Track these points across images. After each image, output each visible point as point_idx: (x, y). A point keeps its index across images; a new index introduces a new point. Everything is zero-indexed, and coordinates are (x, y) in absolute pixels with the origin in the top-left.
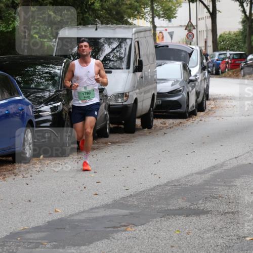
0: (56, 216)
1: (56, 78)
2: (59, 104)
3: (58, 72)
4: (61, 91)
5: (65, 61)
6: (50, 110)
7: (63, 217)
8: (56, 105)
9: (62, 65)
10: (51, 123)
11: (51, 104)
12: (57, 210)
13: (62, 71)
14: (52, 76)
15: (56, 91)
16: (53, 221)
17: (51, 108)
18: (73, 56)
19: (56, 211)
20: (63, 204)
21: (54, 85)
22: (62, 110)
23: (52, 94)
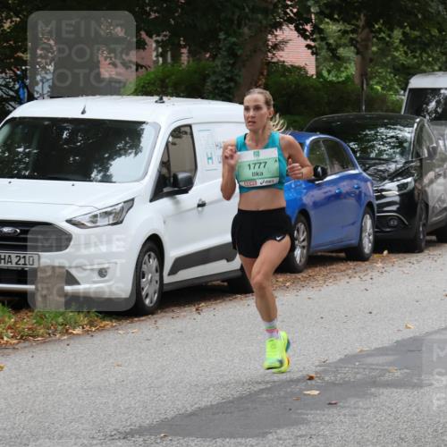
0: (407, 335)
1: (406, 145)
2: (409, 180)
3: (408, 135)
4: (412, 162)
5: (418, 120)
6: (397, 189)
7: (417, 334)
8: (405, 181)
9: (413, 127)
10: (397, 206)
11: (398, 180)
12: (409, 326)
13: (413, 135)
14: (400, 143)
15: (406, 163)
16: (403, 340)
17: (398, 186)
18: (428, 114)
19: (407, 327)
20: (417, 317)
21: (402, 154)
22: (414, 189)
23: (399, 166)
